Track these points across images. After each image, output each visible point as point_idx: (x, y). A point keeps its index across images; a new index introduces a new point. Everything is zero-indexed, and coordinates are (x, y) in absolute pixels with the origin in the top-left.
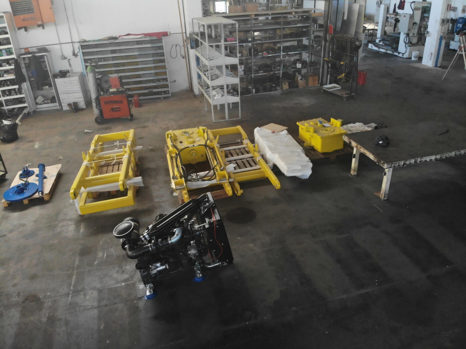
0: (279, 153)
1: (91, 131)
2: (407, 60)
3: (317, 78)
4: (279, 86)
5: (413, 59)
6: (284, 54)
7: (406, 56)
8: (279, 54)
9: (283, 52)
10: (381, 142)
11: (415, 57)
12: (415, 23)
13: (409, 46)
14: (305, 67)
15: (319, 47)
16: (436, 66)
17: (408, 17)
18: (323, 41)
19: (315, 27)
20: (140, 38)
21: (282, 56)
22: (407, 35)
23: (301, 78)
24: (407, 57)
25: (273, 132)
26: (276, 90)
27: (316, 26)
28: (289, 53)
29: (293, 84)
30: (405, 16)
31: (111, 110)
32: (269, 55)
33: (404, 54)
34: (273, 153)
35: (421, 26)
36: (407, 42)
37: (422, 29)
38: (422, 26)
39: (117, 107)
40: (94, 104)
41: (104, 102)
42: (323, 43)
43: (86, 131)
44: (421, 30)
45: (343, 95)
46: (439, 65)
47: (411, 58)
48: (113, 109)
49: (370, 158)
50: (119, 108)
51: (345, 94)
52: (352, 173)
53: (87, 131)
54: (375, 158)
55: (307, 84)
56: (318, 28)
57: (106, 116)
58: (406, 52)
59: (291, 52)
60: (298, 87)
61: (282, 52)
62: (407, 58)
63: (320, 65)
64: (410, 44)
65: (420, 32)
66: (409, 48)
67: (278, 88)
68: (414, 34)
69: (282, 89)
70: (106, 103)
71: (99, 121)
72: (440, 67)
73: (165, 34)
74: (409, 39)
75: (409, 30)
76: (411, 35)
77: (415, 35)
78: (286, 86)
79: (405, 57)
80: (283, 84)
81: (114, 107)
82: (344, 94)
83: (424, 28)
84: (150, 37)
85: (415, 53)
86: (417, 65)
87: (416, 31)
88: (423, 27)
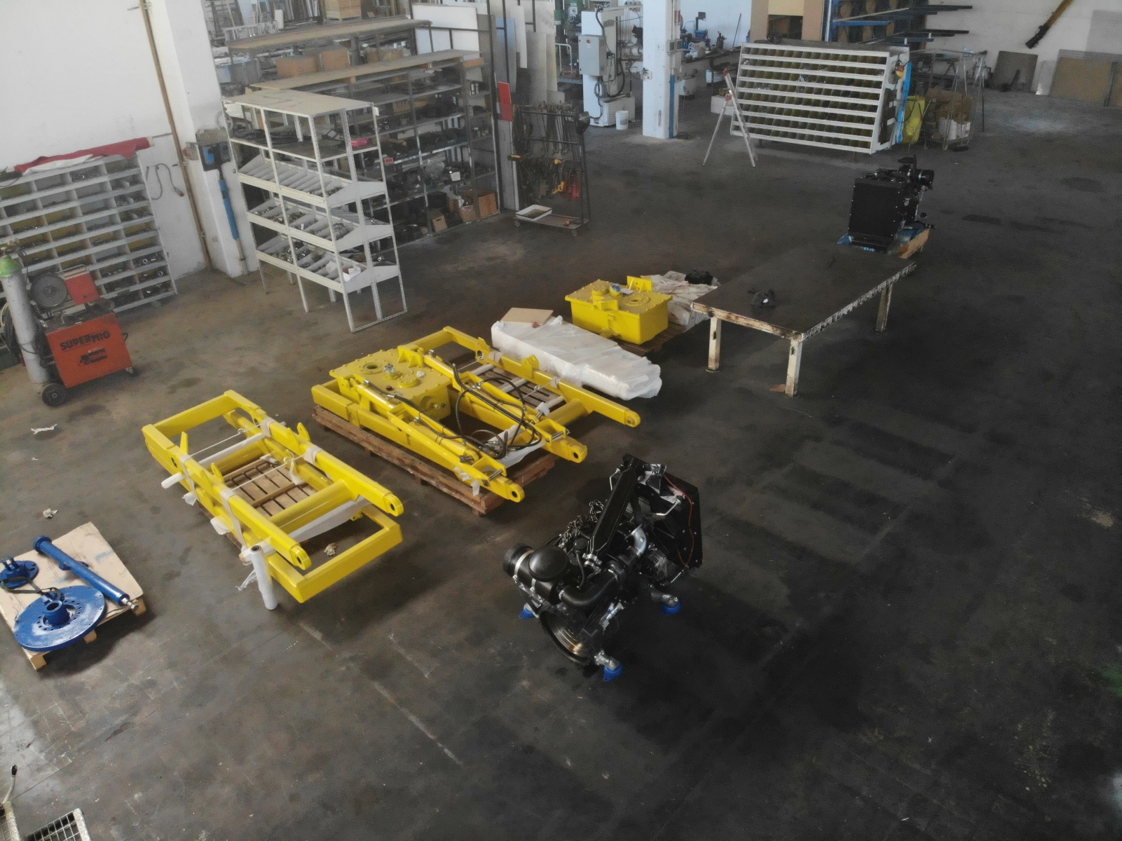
0: (589, 361)
1: (52, 428)
2: (607, 130)
3: (492, 197)
4: (425, 225)
5: (619, 127)
6: (425, 154)
7: (603, 122)
8: (414, 157)
9: (423, 152)
10: (766, 301)
11: (623, 123)
12: (609, 54)
13: (607, 102)
14: (468, 177)
15: (487, 132)
16: (671, 136)
17: (596, 42)
18: (492, 118)
19: (473, 89)
20: (84, 163)
21: (421, 159)
22: (598, 81)
23: (463, 201)
24: (607, 125)
25: (535, 325)
26: (421, 236)
27: (475, 87)
28: (434, 152)
29: (453, 218)
30: (588, 41)
31: (81, 362)
32: (396, 162)
33: (598, 119)
34: (575, 364)
35: (619, 57)
36: (601, 94)
37: (624, 63)
38: (623, 58)
39: (95, 349)
40: (30, 357)
41: (61, 345)
42: (493, 121)
43: (37, 431)
44: (621, 66)
45: (567, 225)
46: (675, 134)
47: (614, 126)
48: (85, 359)
49: (763, 330)
50: (103, 350)
51: (570, 223)
52: (712, 365)
53: (40, 430)
54: (775, 329)
55: (478, 214)
56: (477, 92)
57: (69, 379)
58: (601, 114)
59: (435, 149)
60: (461, 221)
61: (420, 152)
62: (605, 127)
63: (493, 168)
64: (607, 97)
65: (620, 70)
66: (606, 106)
67: (425, 230)
68: (610, 76)
69: (433, 230)
70: (65, 346)
71: (55, 396)
72: (679, 136)
73: (143, 144)
74: (604, 87)
75: (602, 69)
76: (605, 78)
77: (612, 78)
78: (440, 224)
79: (601, 124)
80: (434, 221)
81: (89, 352)
82: (568, 222)
83: (627, 62)
84: (105, 158)
85: (621, 116)
86: (635, 139)
87: (611, 69)
88: (625, 60)
